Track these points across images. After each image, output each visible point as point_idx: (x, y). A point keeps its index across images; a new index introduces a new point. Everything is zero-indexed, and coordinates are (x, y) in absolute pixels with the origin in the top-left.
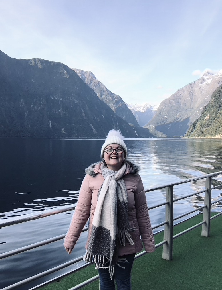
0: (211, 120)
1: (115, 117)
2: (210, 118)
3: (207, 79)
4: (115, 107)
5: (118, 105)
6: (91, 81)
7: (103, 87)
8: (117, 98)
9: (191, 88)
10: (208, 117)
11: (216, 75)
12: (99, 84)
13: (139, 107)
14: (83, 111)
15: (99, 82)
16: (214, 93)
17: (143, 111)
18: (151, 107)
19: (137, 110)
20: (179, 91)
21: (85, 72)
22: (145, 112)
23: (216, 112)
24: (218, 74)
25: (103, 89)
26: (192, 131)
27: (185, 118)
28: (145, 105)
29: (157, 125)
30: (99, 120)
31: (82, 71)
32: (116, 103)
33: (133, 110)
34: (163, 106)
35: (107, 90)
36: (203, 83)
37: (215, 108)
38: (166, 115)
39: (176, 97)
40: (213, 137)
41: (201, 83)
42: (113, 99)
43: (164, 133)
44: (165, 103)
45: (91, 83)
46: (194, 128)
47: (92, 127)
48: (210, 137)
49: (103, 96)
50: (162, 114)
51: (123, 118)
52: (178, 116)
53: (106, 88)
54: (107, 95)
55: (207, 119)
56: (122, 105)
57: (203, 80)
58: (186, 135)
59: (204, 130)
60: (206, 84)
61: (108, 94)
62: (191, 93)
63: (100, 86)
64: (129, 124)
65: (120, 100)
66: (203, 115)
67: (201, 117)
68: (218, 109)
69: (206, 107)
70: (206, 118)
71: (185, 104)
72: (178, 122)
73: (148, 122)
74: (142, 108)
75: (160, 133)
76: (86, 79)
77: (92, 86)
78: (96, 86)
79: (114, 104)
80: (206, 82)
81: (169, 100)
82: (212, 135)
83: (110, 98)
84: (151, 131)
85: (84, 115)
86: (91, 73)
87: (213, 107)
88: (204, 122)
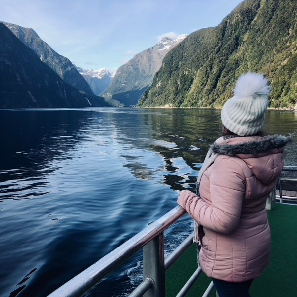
0: (162, 88)
1: (62, 82)
2: (162, 85)
3: (166, 45)
4: (63, 72)
5: (67, 69)
6: (32, 39)
7: (48, 47)
8: (66, 61)
9: (150, 53)
10: (159, 84)
11: (175, 40)
12: (42, 44)
13: (97, 73)
14: (18, 75)
15: (42, 41)
16: (166, 58)
17: (101, 78)
18: (109, 74)
19: (93, 77)
20: (137, 56)
21: (25, 29)
22: (102, 78)
23: (168, 79)
24: (177, 40)
25: (48, 50)
26: (144, 100)
27: (144, 86)
28: (102, 71)
29: (114, 93)
30: (39, 86)
31: (20, 27)
32: (65, 67)
33: (89, 76)
34: (120, 73)
35: (53, 51)
36: (162, 49)
37: (166, 74)
38: (124, 83)
39: (134, 63)
40: (162, 107)
41: (160, 48)
42: (61, 62)
43: (121, 103)
44: (122, 69)
45: (32, 42)
46: (147, 97)
47: (31, 94)
48: (159, 107)
49: (49, 58)
50: (119, 81)
51: (74, 85)
52: (136, 84)
53: (51, 48)
54: (52, 57)
55: (159, 87)
56: (72, 69)
57: (162, 46)
58: (138, 104)
59: (155, 98)
60: (165, 50)
61: (55, 56)
62: (150, 59)
63: (44, 47)
64: (80, 91)
65: (69, 63)
66: (155, 82)
67: (152, 85)
68: (169, 75)
69: (157, 73)
70: (157, 86)
71: (143, 71)
72: (137, 90)
73: (105, 90)
74: (99, 74)
75: (117, 103)
76: (26, 37)
77: (34, 46)
78: (39, 46)
79: (62, 68)
80: (165, 48)
81: (126, 66)
82: (161, 105)
83: (57, 61)
84: (107, 100)
85: (19, 79)
86: (32, 30)
87: (164, 73)
88: (156, 90)
